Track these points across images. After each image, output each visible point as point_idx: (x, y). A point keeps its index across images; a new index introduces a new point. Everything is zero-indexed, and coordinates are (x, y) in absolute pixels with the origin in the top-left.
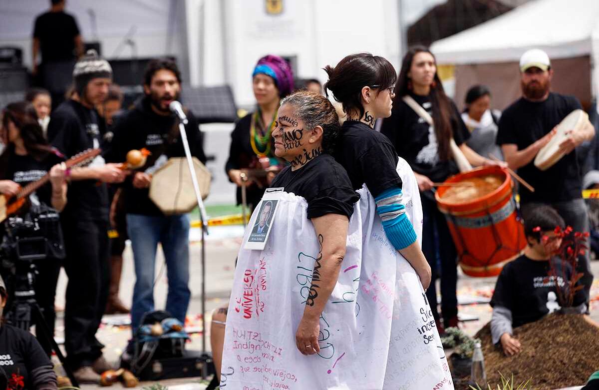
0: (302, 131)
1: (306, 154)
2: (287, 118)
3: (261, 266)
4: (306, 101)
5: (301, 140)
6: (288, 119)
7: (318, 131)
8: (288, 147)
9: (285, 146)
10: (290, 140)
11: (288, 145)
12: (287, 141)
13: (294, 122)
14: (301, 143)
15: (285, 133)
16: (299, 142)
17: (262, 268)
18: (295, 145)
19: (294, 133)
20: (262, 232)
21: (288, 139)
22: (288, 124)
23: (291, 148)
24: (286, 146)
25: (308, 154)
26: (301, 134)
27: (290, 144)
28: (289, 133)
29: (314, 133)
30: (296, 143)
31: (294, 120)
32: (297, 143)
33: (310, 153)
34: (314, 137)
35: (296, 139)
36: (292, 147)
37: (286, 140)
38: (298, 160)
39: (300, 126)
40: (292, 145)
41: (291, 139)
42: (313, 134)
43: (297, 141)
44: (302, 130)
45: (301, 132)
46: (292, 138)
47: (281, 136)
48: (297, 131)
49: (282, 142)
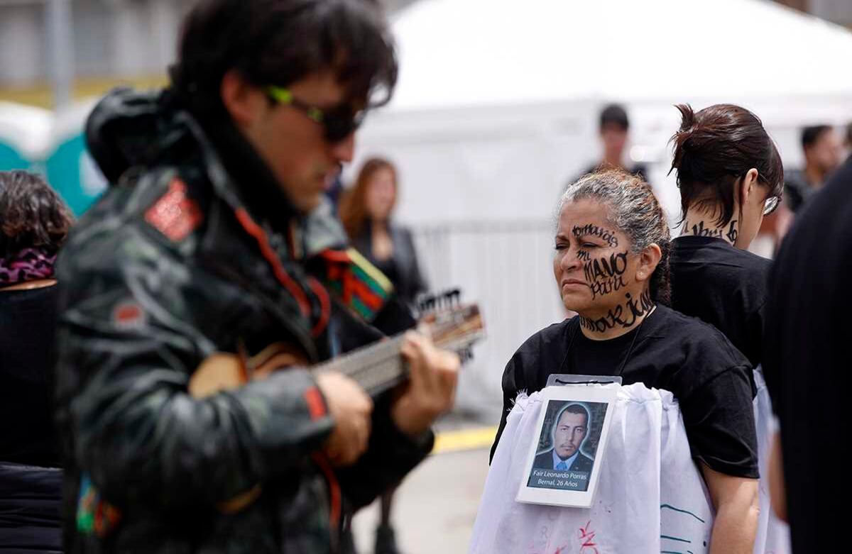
0: (627, 256)
1: (630, 302)
2: (597, 228)
3: (584, 540)
4: (625, 193)
5: (624, 275)
6: (599, 231)
7: (652, 254)
8: (599, 289)
9: (592, 287)
10: (604, 276)
11: (600, 286)
12: (599, 278)
13: (610, 236)
14: (623, 281)
15: (595, 261)
16: (620, 278)
17: (585, 545)
18: (613, 285)
19: (613, 261)
20: (570, 469)
21: (601, 273)
22: (599, 241)
23: (607, 293)
24: (596, 289)
25: (634, 302)
26: (625, 261)
27: (605, 284)
28: (603, 260)
29: (646, 259)
30: (616, 280)
31: (610, 233)
32: (618, 282)
33: (637, 302)
34: (645, 267)
35: (615, 274)
36: (608, 289)
37: (597, 275)
38: (613, 317)
39: (621, 245)
40: (608, 286)
41: (607, 275)
42: (642, 261)
43: (618, 276)
44: (626, 253)
45: (623, 256)
46: (609, 272)
47: (586, 268)
48: (618, 255)
49: (586, 282)
